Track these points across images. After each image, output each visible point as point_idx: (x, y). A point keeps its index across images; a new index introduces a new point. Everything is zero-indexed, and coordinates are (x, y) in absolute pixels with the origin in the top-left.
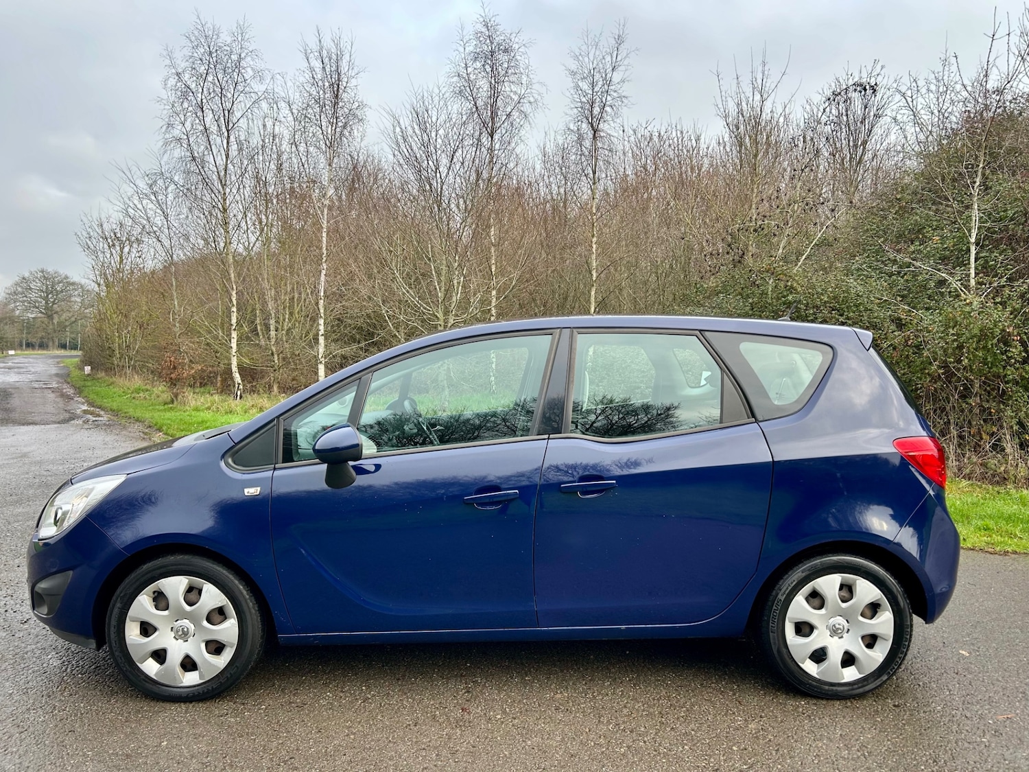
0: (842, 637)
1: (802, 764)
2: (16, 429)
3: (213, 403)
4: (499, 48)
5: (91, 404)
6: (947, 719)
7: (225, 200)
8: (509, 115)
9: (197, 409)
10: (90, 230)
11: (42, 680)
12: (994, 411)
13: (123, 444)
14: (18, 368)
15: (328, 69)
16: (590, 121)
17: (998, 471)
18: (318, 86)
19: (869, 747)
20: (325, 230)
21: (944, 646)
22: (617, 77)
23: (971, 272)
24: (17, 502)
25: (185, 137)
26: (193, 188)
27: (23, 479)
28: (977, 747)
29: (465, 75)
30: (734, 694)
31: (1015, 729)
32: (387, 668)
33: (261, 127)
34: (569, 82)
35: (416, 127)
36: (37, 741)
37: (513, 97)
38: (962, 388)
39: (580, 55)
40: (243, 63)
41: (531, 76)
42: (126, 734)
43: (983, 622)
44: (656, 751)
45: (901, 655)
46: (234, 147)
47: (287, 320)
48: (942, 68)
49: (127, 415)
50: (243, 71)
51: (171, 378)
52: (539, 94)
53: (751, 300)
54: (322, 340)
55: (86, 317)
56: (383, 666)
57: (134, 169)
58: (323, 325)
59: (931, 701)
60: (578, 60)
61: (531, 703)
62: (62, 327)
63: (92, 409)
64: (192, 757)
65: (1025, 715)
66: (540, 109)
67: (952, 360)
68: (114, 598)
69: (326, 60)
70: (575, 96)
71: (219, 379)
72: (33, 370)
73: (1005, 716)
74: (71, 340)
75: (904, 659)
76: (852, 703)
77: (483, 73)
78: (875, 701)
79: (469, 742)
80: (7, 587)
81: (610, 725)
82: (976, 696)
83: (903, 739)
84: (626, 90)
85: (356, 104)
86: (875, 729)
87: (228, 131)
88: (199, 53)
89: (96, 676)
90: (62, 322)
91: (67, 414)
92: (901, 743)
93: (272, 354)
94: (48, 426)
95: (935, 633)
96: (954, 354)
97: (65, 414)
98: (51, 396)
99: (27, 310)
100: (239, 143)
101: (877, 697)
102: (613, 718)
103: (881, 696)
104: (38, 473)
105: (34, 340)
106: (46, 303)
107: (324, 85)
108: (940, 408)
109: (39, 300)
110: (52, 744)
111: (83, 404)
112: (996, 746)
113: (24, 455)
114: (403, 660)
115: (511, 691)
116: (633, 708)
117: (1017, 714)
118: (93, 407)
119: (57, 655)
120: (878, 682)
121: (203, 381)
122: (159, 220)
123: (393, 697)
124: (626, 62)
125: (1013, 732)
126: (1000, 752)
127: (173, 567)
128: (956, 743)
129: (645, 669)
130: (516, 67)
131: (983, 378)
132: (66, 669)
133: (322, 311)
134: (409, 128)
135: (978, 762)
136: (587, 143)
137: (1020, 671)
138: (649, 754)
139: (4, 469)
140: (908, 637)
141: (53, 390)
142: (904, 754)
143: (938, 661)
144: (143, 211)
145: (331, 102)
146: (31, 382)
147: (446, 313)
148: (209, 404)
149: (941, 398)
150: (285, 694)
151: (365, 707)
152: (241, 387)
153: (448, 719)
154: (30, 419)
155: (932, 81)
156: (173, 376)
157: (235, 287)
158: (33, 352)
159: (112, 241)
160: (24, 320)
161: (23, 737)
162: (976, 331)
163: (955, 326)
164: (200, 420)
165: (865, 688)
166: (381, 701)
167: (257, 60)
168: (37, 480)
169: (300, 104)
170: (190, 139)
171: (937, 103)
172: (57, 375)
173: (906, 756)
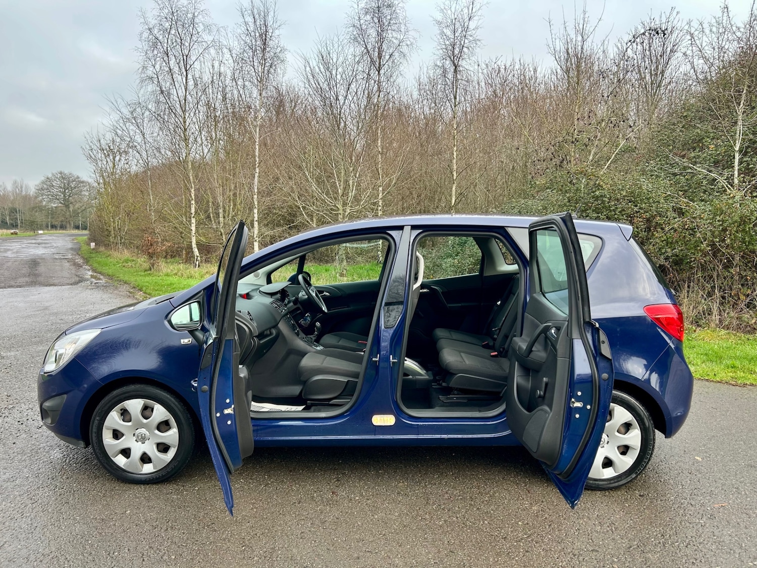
0: (603, 447)
1: (566, 535)
2: (41, 289)
3: (179, 270)
4: (384, 4)
5: (94, 271)
6: (677, 506)
7: (185, 122)
8: (391, 55)
9: (167, 275)
10: (91, 144)
11: (49, 468)
12: (749, 278)
13: (114, 301)
14: (45, 243)
15: (258, 23)
16: (452, 59)
17: (750, 323)
18: (251, 36)
19: (616, 524)
20: (257, 143)
21: (684, 454)
22: (472, 25)
23: (735, 173)
24: (39, 342)
25: (156, 76)
26: (162, 113)
27: (44, 326)
28: (695, 526)
29: (358, 26)
30: (526, 486)
31: (725, 514)
32: (284, 463)
33: (211, 67)
34: (436, 30)
35: (322, 67)
36: (43, 509)
37: (395, 41)
38: (726, 261)
39: (445, 8)
40: (196, 20)
41: (408, 25)
42: (103, 505)
43: (717, 436)
44: (464, 524)
45: (645, 460)
46: (191, 83)
47: (231, 210)
48: (721, 14)
49: (118, 279)
50: (196, 26)
51: (149, 253)
52: (414, 39)
53: (568, 195)
54: (256, 224)
55: (92, 206)
56: (281, 462)
57: (119, 100)
58: (257, 213)
59: (667, 492)
60: (443, 13)
61: (381, 489)
62: (76, 214)
63: (95, 274)
64: (146, 521)
65: (735, 504)
66: (415, 50)
67: (718, 240)
68: (95, 413)
69: (257, 16)
70: (441, 40)
71: (184, 252)
72: (55, 245)
73: (721, 505)
74: (83, 223)
75: (648, 463)
76: (609, 493)
77: (371, 24)
78: (626, 492)
79: (335, 515)
80: (29, 402)
81: (434, 505)
82: (702, 490)
83: (641, 519)
84: (479, 34)
85: (279, 49)
86: (623, 512)
87: (186, 71)
88: (164, 13)
89: (85, 465)
90: (75, 210)
91: (78, 278)
92: (640, 522)
93: (221, 234)
94: (64, 287)
95: (680, 444)
96: (720, 235)
97: (76, 278)
98: (67, 264)
99: (50, 201)
100: (194, 79)
101: (628, 489)
102: (437, 500)
103: (632, 488)
104: (54, 322)
105: (56, 223)
106: (64, 196)
107: (255, 35)
108: (709, 275)
109: (59, 194)
110: (53, 512)
111: (89, 270)
112: (709, 526)
113: (46, 308)
114: (295, 457)
115: (368, 481)
116: (452, 494)
117: (730, 504)
118: (96, 272)
119: (60, 451)
120: (629, 479)
121: (173, 254)
122: (139, 138)
123: (285, 483)
124: (479, 14)
125: (723, 516)
126: (712, 530)
127: (133, 393)
128: (680, 523)
129: (465, 467)
130: (396, 18)
131: (742, 253)
132: (66, 460)
133: (256, 203)
134: (316, 67)
135: (694, 536)
136: (450, 76)
137: (738, 473)
138: (459, 526)
139: (32, 318)
140: (651, 447)
141: (69, 260)
142: (641, 530)
143: (678, 464)
144: (127, 131)
145: (261, 48)
146: (54, 254)
147: (345, 204)
148: (176, 271)
149: (709, 268)
150: (212, 480)
151: (266, 490)
152: (199, 258)
153: (322, 499)
154: (51, 281)
155: (714, 24)
156: (150, 251)
157: (193, 186)
158: (55, 232)
159: (107, 152)
160: (49, 208)
161: (34, 506)
162: (737, 218)
163: (722, 214)
164: (169, 282)
165: (619, 483)
166: (277, 486)
167: (206, 18)
168: (54, 327)
169: (238, 50)
170: (159, 78)
171: (717, 41)
172: (72, 249)
173: (642, 531)
